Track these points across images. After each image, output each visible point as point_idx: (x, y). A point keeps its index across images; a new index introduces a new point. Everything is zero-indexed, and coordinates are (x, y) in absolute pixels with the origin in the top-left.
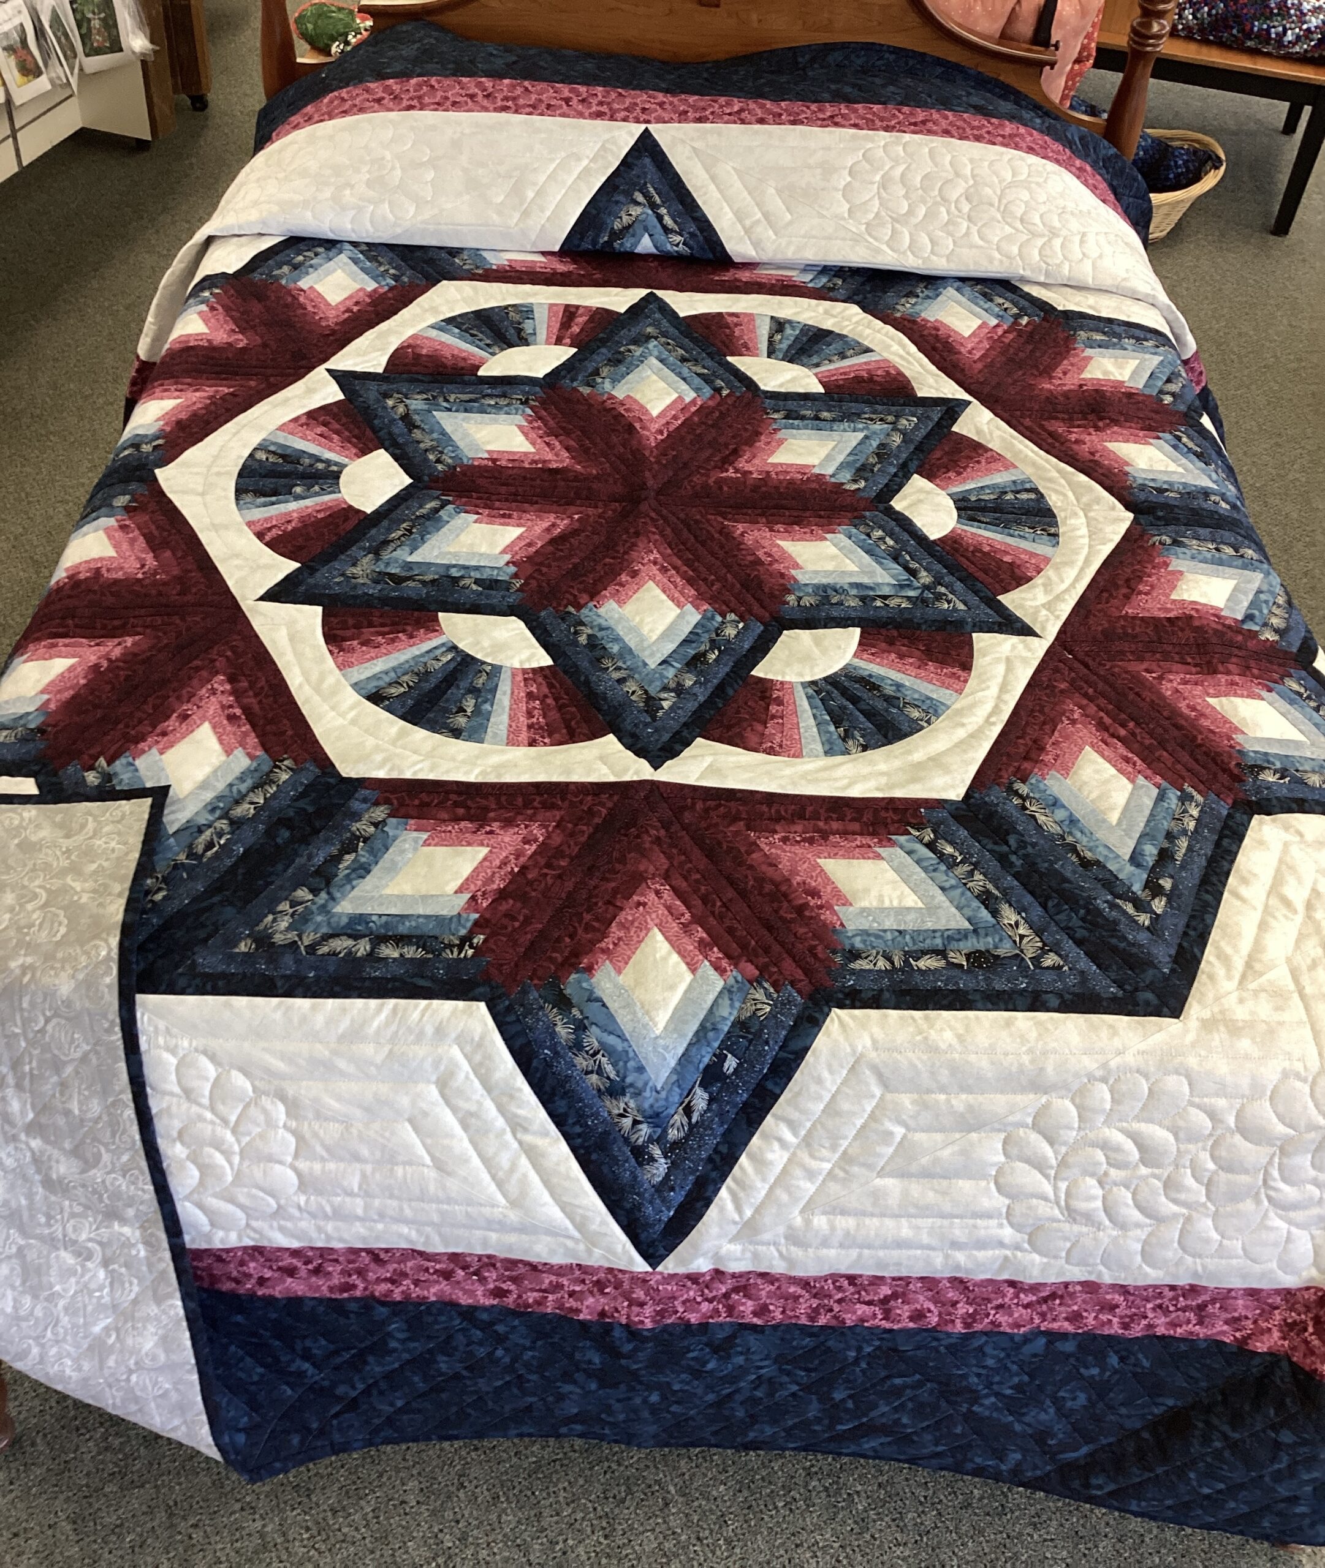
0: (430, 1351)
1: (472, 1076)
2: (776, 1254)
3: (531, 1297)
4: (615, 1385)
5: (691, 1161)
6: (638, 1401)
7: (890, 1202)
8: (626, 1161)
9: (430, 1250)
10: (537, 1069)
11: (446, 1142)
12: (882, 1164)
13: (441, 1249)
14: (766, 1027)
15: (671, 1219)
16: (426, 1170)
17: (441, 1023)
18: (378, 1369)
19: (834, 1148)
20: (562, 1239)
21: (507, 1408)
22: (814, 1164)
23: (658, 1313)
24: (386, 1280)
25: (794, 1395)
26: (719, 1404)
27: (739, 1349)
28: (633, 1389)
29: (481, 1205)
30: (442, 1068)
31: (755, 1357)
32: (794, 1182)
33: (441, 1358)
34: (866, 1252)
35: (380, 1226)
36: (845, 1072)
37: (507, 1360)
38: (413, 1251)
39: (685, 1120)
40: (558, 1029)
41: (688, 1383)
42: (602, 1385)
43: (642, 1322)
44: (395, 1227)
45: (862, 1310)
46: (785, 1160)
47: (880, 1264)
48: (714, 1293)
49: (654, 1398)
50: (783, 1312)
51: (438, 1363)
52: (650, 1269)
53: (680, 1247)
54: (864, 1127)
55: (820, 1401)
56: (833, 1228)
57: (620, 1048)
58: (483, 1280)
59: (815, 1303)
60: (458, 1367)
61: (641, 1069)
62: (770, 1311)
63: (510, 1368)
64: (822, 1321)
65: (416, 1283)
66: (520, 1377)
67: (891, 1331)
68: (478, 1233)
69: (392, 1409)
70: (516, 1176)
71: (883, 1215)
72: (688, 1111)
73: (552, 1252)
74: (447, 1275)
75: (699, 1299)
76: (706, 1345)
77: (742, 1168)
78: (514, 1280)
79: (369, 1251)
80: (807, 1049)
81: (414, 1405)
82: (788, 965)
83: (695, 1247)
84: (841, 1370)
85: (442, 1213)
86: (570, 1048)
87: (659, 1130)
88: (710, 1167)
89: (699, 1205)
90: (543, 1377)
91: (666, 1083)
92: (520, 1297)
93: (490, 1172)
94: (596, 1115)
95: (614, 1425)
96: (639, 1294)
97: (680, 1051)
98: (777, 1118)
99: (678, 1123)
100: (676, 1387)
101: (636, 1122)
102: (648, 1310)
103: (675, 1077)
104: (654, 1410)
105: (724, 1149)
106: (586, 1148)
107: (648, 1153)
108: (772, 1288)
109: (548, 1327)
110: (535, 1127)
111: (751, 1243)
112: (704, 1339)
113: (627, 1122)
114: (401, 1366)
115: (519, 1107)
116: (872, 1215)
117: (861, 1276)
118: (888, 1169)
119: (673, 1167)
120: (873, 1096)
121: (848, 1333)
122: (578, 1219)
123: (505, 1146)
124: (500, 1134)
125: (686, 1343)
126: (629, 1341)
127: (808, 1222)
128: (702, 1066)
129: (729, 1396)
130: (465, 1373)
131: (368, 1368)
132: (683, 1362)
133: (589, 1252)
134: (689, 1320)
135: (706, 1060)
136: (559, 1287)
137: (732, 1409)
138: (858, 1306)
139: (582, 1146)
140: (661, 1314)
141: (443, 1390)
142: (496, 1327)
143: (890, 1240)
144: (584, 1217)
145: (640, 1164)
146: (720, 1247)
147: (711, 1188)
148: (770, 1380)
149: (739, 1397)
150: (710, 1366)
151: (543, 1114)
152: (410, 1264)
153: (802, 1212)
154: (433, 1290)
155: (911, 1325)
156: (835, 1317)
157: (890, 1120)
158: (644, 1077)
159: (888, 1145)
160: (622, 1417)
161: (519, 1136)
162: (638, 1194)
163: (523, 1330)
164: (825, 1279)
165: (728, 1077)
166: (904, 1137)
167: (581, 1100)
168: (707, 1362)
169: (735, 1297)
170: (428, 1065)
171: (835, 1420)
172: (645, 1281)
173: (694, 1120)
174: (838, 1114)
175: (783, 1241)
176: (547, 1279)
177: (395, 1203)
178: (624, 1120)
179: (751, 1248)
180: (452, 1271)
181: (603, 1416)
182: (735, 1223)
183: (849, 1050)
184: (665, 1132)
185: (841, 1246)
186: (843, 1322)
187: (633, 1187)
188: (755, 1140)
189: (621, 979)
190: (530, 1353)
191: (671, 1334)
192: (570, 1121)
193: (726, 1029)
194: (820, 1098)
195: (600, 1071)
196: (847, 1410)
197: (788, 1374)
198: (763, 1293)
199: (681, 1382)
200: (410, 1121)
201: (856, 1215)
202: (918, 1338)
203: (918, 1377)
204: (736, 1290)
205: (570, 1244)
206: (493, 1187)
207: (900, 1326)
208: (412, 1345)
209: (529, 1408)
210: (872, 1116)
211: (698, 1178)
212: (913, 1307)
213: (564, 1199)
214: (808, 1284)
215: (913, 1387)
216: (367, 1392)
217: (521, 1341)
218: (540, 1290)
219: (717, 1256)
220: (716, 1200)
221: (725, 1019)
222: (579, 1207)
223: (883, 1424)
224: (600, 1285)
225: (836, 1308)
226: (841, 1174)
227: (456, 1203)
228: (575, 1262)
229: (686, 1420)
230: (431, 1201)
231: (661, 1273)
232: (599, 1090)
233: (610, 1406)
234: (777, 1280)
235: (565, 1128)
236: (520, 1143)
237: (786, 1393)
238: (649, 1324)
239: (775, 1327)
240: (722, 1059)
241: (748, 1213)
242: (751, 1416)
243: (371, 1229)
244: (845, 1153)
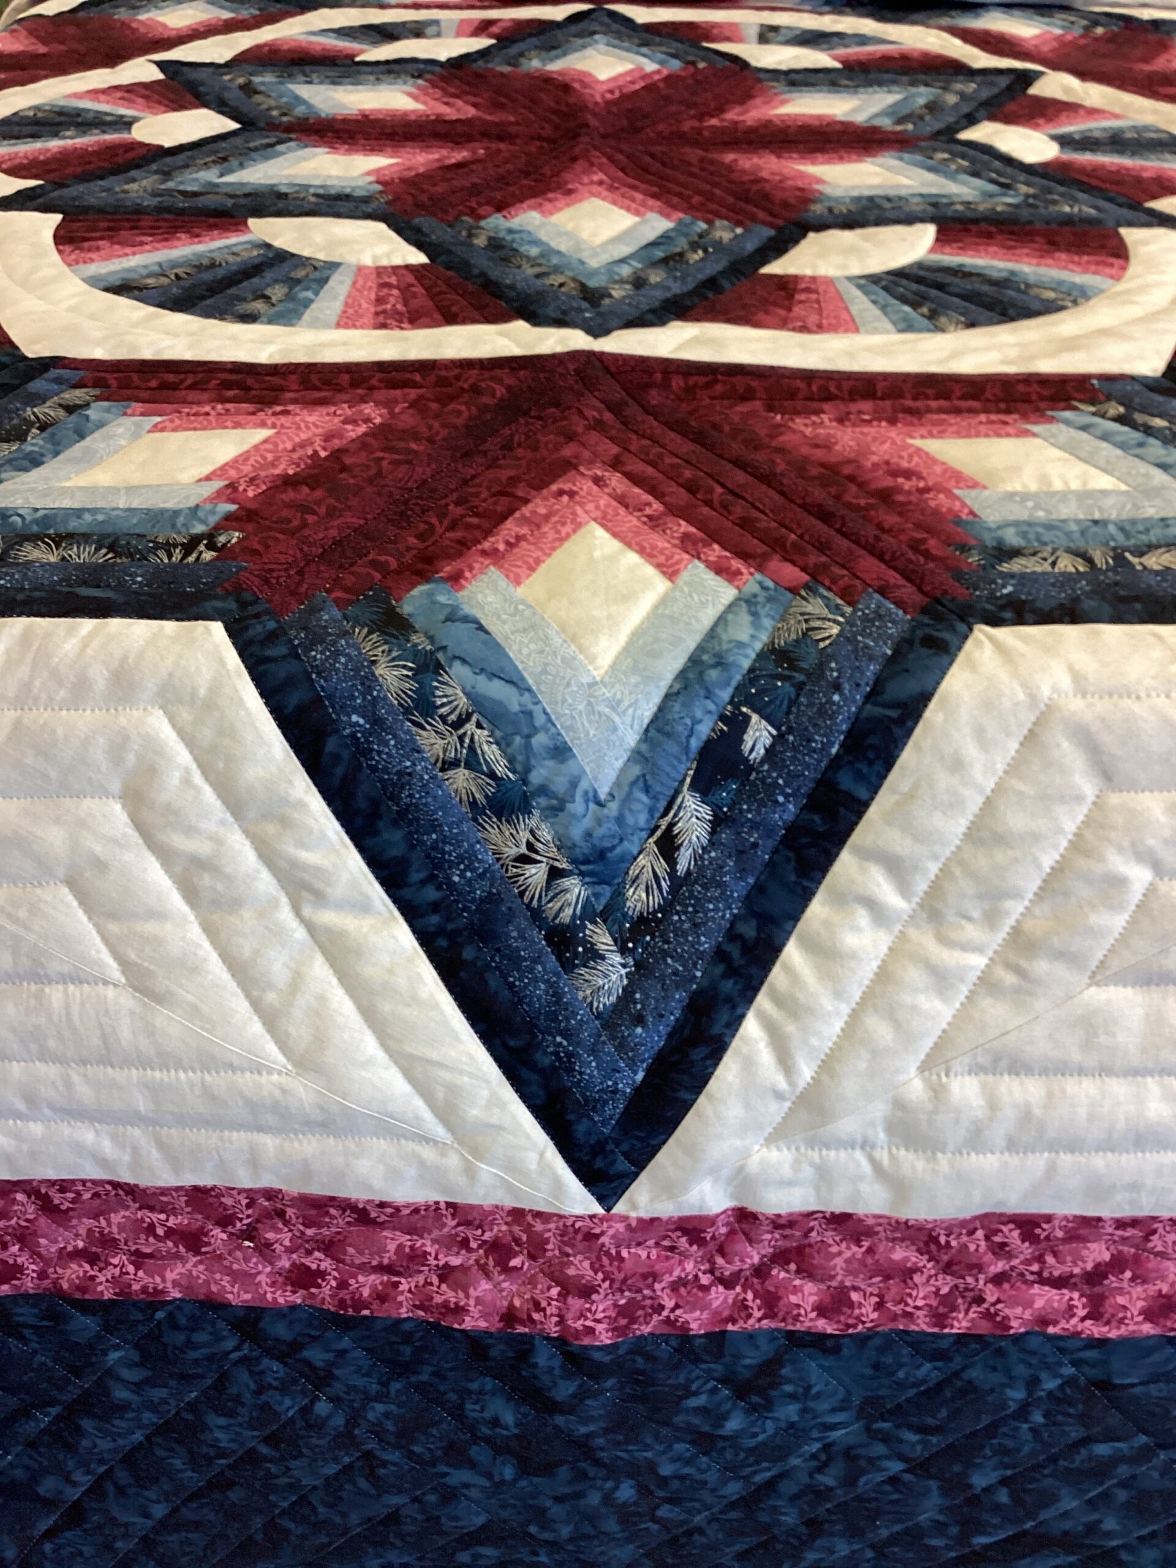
0: (192, 1407)
1: (198, 778)
2: (866, 1167)
3: (367, 1284)
4: (548, 1469)
5: (679, 958)
6: (594, 1499)
7: (1121, 1038)
8: (536, 961)
9: (145, 1181)
10: (337, 758)
11: (150, 928)
12: (1099, 956)
13: (165, 1178)
14: (832, 657)
15: (638, 1090)
16: (110, 992)
17: (125, 658)
18: (104, 1445)
19: (992, 919)
20: (411, 1146)
21: (354, 1518)
22: (950, 957)
23: (622, 1311)
24: (77, 1255)
25: (894, 1480)
26: (750, 1502)
27: (789, 1388)
28: (584, 1476)
29: (232, 1067)
30: (131, 759)
31: (823, 1406)
32: (906, 998)
33: (215, 1420)
34: (1066, 1159)
35: (36, 1129)
36: (1013, 745)
37: (339, 1421)
38: (116, 1185)
39: (661, 867)
40: (379, 671)
41: (688, 1462)
42: (525, 1468)
43: (590, 1331)
44: (65, 1130)
45: (1044, 1298)
46: (884, 949)
47: (1097, 1188)
48: (737, 1265)
49: (626, 1492)
50: (879, 1306)
51: (206, 1428)
52: (598, 1209)
53: (661, 1157)
54: (1058, 870)
55: (945, 1492)
56: (993, 1105)
57: (515, 707)
58: (265, 1249)
59: (945, 1284)
60: (251, 1438)
61: (561, 752)
62: (851, 1305)
63: (346, 1439)
64: (961, 1323)
65: (139, 1259)
66: (368, 1455)
67: (1102, 1343)
68: (239, 1138)
69: (150, 1523)
70: (303, 1001)
71: (1105, 1071)
72: (668, 846)
73: (394, 1174)
74: (193, 1241)
75: (705, 1280)
76: (723, 1381)
77: (789, 970)
78: (329, 1247)
79: (28, 1187)
80: (925, 698)
81: (187, 1513)
82: (869, 565)
83: (692, 1152)
84: (992, 1429)
85: (154, 1091)
86: (407, 711)
87: (607, 891)
88: (719, 970)
89: (698, 1054)
90: (411, 1455)
91: (618, 783)
92: (343, 1285)
93: (248, 995)
94: (469, 859)
95: (553, 1546)
96: (580, 1267)
97: (647, 711)
98: (869, 855)
99: (648, 875)
100: (666, 1470)
101: (555, 874)
102: (602, 1305)
103: (636, 770)
104: (627, 1516)
105: (749, 930)
106: (452, 936)
107: (584, 942)
108: (858, 1251)
109: (407, 1350)
110: (337, 891)
111: (811, 1143)
112: (718, 1368)
113: (536, 874)
114: (148, 1438)
115: (301, 844)
116: (1081, 1071)
117: (1048, 1218)
118: (1115, 964)
119: (641, 971)
120: (1079, 798)
121: (1012, 1350)
122: (440, 1094)
123: (278, 933)
124: (265, 911)
125: (682, 1378)
126: (568, 1375)
127: (938, 1092)
128: (695, 744)
129: (770, 1485)
130: (264, 1450)
131: (85, 1443)
132: (679, 1420)
133: (470, 1172)
134: (685, 1327)
135: (704, 730)
136: (417, 1257)
137: (775, 1508)
138: (1036, 1289)
139: (440, 931)
140: (628, 1312)
141: (230, 1485)
142: (306, 1354)
143: (1121, 1125)
144: (453, 1090)
145: (568, 966)
146: (747, 1155)
147: (724, 1017)
148: (849, 1454)
149: (787, 1488)
150: (734, 1424)
151: (354, 861)
152: (116, 1218)
153: (925, 1067)
154: (170, 1276)
155: (1147, 1329)
156: (988, 1315)
157: (1120, 849)
158: (570, 767)
159: (1115, 907)
160: (565, 1531)
161: (307, 911)
162: (566, 1034)
163: (359, 1355)
164: (969, 1226)
165: (751, 768)
166: (1151, 891)
167: (435, 826)
168: (725, 1417)
169: (779, 1274)
170: (99, 755)
171: (971, 1525)
172: (591, 1237)
173: (682, 867)
174: (1001, 840)
175: (882, 1136)
176: (393, 1242)
177: (51, 1071)
178: (531, 869)
179: (815, 1155)
180: (202, 1232)
181: (533, 1529)
182: (779, 1096)
183: (1021, 696)
184: (619, 894)
185: (1012, 1145)
186: (1004, 1325)
187: (553, 1017)
188: (817, 909)
189: (520, 591)
190: (380, 1408)
191: (650, 1358)
192: (416, 876)
193: (746, 664)
194: (955, 804)
195: (473, 761)
196: (997, 1508)
197: (886, 1438)
198: (839, 1262)
199: (674, 1460)
200: (71, 883)
201: (1044, 1072)
202: (1156, 1358)
203: (1143, 1439)
204: (780, 1257)
205: (428, 1153)
206: (257, 1027)
207: (1123, 1331)
208: (158, 1394)
209: (394, 1518)
210: (1079, 845)
211: (694, 997)
212: (1152, 1289)
213: (409, 1048)
214: (935, 1240)
215: (1131, 1460)
216: (96, 1490)
217: (360, 1382)
218: (381, 1269)
219: (741, 1179)
220: (736, 1043)
221: (740, 645)
222: (442, 1065)
223: (1066, 1533)
224: (500, 1251)
225: (991, 1294)
226: (1010, 979)
227: (179, 1065)
228: (442, 1198)
229: (689, 1533)
230: (127, 1063)
231: (624, 1218)
232: (473, 804)
233: (543, 1511)
234: (869, 1232)
235: (406, 892)
236: (311, 928)
237: (879, 1477)
238: (605, 1337)
239: (863, 1340)
240: (737, 725)
241: (806, 1072)
242: (810, 1523)
243: (18, 1137)
244: (1016, 931)
